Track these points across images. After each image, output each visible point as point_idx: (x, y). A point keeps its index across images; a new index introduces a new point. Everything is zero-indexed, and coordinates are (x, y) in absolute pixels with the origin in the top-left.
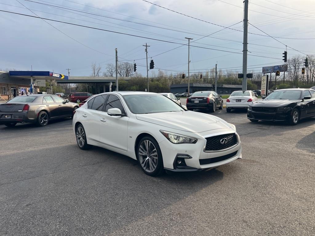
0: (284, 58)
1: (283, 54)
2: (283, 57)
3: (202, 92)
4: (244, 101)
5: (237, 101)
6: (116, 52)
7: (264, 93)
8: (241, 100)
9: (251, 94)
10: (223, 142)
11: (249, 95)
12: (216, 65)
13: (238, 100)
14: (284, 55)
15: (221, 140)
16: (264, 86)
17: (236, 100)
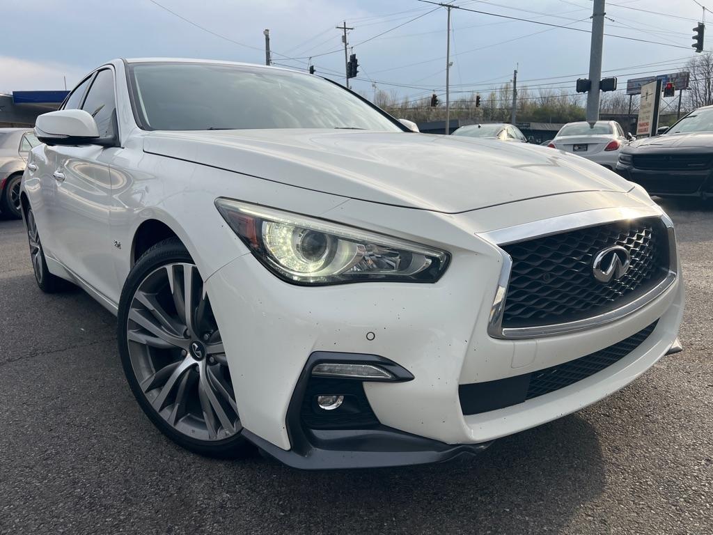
0: (696, 41)
1: (694, 30)
2: (694, 38)
3: (479, 127)
4: (596, 147)
5: (576, 148)
6: (268, 39)
7: (645, 130)
8: (586, 145)
9: (615, 129)
10: (605, 270)
11: (611, 132)
12: (516, 72)
13: (578, 145)
14: (696, 33)
15: (599, 258)
16: (649, 112)
17: (574, 145)
